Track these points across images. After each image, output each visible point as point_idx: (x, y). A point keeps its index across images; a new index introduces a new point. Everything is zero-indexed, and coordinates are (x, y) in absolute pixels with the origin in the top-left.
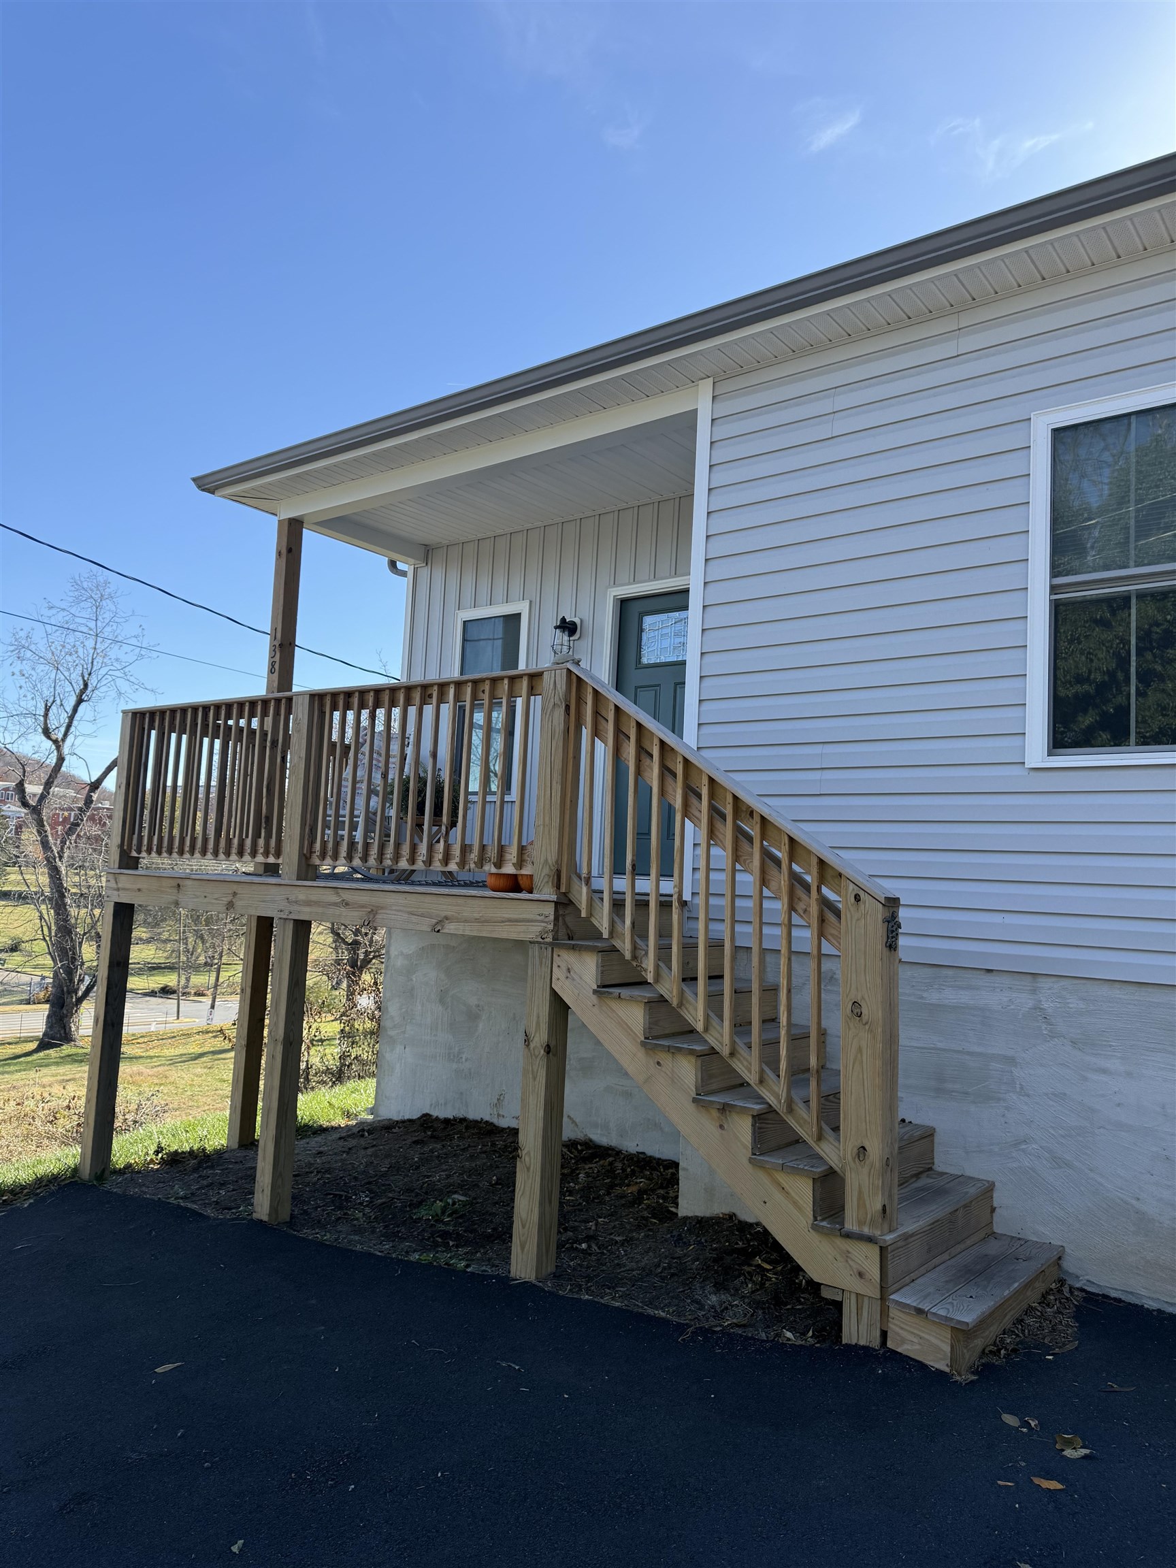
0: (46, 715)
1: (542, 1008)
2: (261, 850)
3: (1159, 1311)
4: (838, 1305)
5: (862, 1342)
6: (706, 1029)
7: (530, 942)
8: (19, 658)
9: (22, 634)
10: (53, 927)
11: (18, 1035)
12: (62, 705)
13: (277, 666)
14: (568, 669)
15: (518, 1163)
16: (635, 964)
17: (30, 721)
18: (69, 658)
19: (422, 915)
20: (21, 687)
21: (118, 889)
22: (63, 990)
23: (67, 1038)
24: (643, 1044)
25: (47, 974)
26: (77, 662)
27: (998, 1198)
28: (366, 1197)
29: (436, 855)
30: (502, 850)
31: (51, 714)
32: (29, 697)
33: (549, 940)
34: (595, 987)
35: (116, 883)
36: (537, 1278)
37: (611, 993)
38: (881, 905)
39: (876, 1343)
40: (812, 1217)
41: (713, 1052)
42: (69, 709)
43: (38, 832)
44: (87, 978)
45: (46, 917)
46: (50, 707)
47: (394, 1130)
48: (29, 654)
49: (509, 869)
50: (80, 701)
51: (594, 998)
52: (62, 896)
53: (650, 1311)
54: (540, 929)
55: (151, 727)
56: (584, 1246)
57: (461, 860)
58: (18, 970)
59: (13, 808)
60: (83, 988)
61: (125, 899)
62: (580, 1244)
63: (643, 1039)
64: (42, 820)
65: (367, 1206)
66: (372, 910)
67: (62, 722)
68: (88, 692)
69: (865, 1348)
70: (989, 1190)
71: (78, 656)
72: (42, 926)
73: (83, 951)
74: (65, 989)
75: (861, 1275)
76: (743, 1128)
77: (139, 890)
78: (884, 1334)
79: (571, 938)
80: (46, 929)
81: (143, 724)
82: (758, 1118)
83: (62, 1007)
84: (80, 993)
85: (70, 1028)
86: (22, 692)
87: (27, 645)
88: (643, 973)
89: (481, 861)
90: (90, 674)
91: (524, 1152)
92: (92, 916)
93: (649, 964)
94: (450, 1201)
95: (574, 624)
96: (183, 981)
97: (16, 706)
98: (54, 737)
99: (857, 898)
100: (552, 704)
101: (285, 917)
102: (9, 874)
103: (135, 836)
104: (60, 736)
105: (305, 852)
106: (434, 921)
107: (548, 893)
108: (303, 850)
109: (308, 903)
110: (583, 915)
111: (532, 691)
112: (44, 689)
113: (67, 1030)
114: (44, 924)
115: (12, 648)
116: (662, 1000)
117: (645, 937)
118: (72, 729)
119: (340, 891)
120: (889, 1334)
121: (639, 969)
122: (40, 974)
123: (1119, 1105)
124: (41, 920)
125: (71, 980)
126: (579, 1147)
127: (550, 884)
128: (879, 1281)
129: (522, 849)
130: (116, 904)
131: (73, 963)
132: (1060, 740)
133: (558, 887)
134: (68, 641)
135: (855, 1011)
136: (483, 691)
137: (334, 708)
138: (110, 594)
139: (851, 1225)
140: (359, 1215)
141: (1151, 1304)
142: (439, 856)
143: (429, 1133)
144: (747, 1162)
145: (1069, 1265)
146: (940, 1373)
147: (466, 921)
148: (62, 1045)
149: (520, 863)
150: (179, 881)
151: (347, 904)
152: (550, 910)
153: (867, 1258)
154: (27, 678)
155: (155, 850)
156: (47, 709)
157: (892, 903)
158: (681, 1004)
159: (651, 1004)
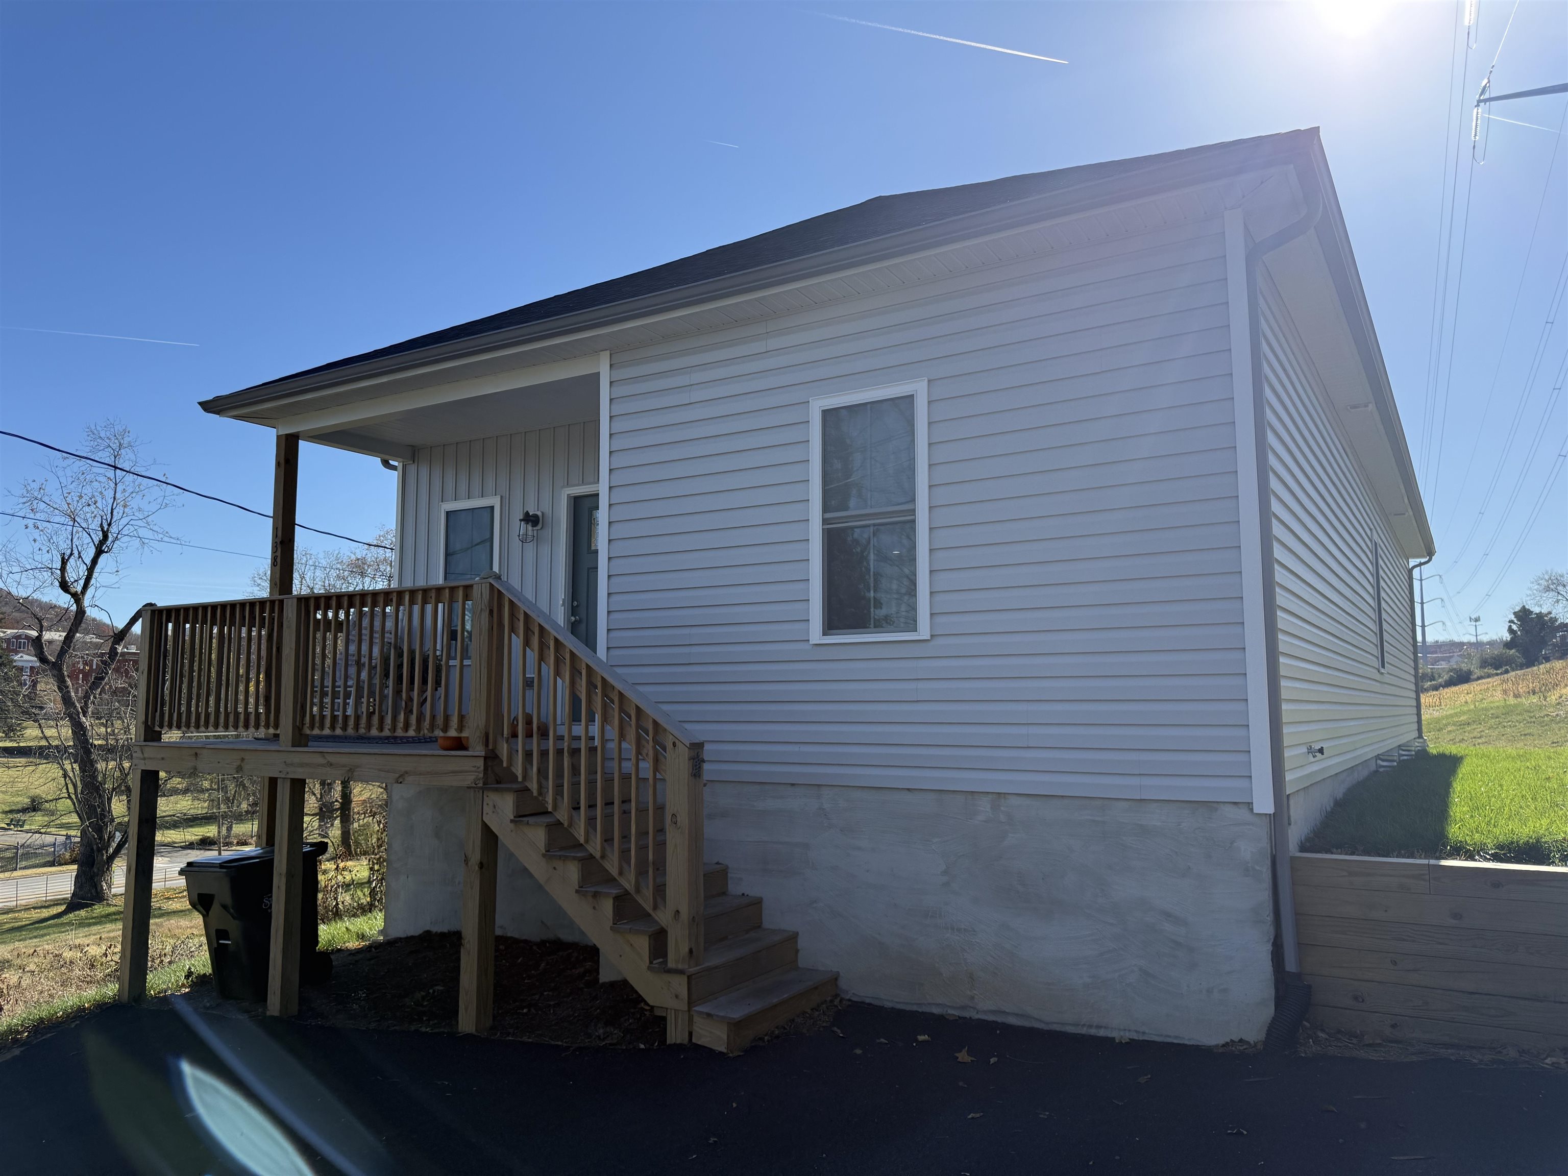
0: (63, 569)
1: (476, 836)
2: (263, 724)
3: (892, 1008)
4: (664, 1019)
5: (678, 1042)
6: (587, 841)
7: (468, 787)
8: (32, 510)
9: (35, 486)
10: (79, 783)
11: (44, 899)
12: (80, 557)
13: (279, 560)
14: (490, 583)
15: (462, 950)
16: (541, 798)
17: (47, 575)
18: (86, 509)
19: (388, 772)
20: (35, 540)
21: (144, 759)
22: (92, 849)
23: (98, 896)
24: (544, 855)
25: (72, 833)
26: (95, 513)
27: (802, 943)
28: (363, 994)
29: (398, 724)
30: (447, 718)
31: (68, 567)
32: (45, 551)
33: (481, 785)
34: (512, 818)
35: (143, 753)
36: (476, 1030)
37: (522, 821)
38: (687, 749)
39: (686, 1041)
40: (648, 961)
41: (592, 857)
42: (88, 561)
43: (59, 688)
44: (118, 834)
45: (71, 775)
46: (68, 560)
47: (397, 945)
48: (42, 506)
49: (452, 733)
50: (99, 552)
51: (512, 826)
52: (88, 752)
53: (553, 1043)
54: (473, 777)
55: (168, 621)
56: (525, 1011)
57: (416, 728)
58: (42, 831)
59: (26, 657)
60: (114, 845)
61: (150, 767)
62: (523, 1010)
63: (544, 852)
64: (63, 676)
65: (363, 1000)
66: (351, 769)
67: (81, 574)
68: (108, 542)
69: (681, 1045)
70: (793, 938)
71: (97, 507)
72: (66, 784)
73: (113, 806)
74: (95, 847)
75: (677, 997)
76: (607, 907)
77: (163, 759)
78: (690, 1034)
79: (498, 782)
80: (70, 786)
81: (161, 619)
82: (617, 898)
83: (92, 865)
84: (111, 850)
85: (102, 887)
86: (37, 545)
87: (39, 497)
88: (546, 805)
89: (432, 727)
90: (109, 525)
91: (466, 941)
92: (122, 769)
93: (550, 799)
94: (431, 991)
95: (536, 516)
96: (224, 831)
97: (30, 560)
98: (73, 590)
99: (674, 744)
100: (480, 608)
101: (283, 776)
102: (26, 728)
103: (158, 714)
104: (79, 589)
105: (298, 724)
106: (397, 775)
107: (480, 751)
108: (296, 722)
109: (302, 765)
110: (505, 765)
111: (467, 597)
112: (61, 543)
113: (99, 889)
114: (69, 782)
115: (25, 500)
116: (559, 823)
117: (547, 778)
118: (93, 581)
119: (325, 754)
120: (693, 1034)
121: (543, 802)
122: (64, 833)
123: (868, 871)
124: (65, 777)
125: (101, 838)
126: (548, 945)
127: (481, 743)
128: (687, 998)
129: (462, 718)
130: (142, 770)
131: (101, 820)
132: (831, 624)
133: (487, 745)
134: (86, 492)
135: (673, 820)
136: (431, 597)
137: (317, 608)
138: (129, 442)
139: (671, 964)
140: (355, 1006)
141: (888, 1005)
142: (401, 725)
143: (426, 944)
144: (609, 929)
145: (843, 984)
146: (721, 1053)
147: (420, 774)
148: (94, 905)
149: (461, 728)
150: (197, 750)
151: (331, 765)
152: (480, 763)
153: (680, 985)
154: (42, 531)
155: (175, 725)
156: (64, 562)
157: (697, 748)
158: (570, 825)
159: (549, 826)
